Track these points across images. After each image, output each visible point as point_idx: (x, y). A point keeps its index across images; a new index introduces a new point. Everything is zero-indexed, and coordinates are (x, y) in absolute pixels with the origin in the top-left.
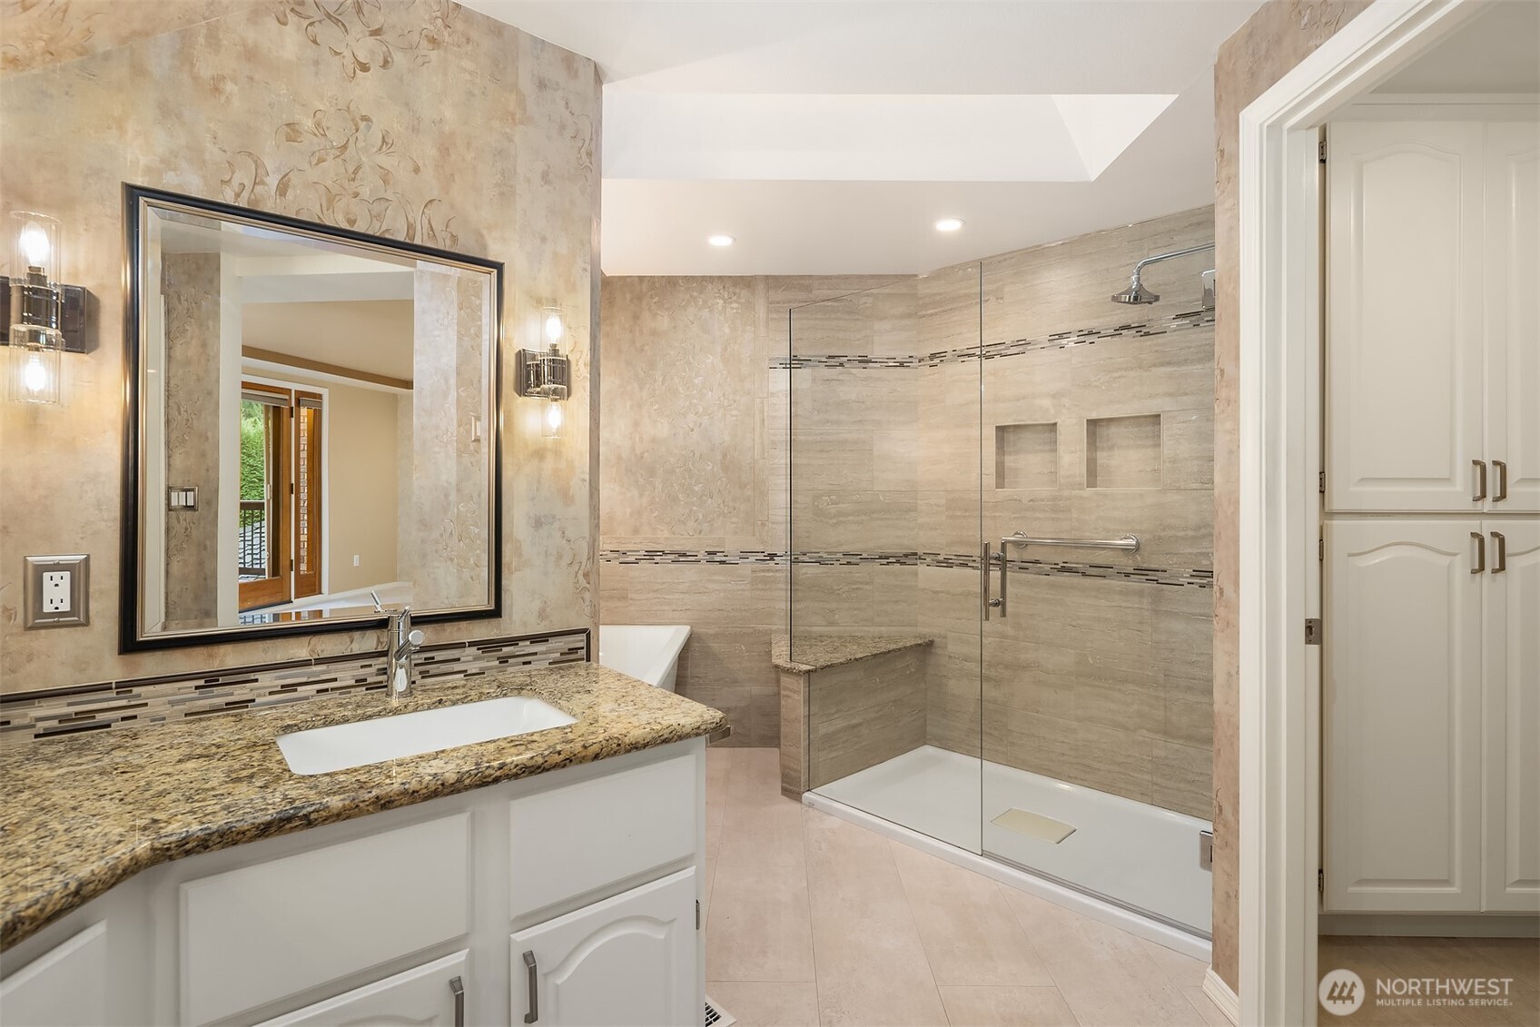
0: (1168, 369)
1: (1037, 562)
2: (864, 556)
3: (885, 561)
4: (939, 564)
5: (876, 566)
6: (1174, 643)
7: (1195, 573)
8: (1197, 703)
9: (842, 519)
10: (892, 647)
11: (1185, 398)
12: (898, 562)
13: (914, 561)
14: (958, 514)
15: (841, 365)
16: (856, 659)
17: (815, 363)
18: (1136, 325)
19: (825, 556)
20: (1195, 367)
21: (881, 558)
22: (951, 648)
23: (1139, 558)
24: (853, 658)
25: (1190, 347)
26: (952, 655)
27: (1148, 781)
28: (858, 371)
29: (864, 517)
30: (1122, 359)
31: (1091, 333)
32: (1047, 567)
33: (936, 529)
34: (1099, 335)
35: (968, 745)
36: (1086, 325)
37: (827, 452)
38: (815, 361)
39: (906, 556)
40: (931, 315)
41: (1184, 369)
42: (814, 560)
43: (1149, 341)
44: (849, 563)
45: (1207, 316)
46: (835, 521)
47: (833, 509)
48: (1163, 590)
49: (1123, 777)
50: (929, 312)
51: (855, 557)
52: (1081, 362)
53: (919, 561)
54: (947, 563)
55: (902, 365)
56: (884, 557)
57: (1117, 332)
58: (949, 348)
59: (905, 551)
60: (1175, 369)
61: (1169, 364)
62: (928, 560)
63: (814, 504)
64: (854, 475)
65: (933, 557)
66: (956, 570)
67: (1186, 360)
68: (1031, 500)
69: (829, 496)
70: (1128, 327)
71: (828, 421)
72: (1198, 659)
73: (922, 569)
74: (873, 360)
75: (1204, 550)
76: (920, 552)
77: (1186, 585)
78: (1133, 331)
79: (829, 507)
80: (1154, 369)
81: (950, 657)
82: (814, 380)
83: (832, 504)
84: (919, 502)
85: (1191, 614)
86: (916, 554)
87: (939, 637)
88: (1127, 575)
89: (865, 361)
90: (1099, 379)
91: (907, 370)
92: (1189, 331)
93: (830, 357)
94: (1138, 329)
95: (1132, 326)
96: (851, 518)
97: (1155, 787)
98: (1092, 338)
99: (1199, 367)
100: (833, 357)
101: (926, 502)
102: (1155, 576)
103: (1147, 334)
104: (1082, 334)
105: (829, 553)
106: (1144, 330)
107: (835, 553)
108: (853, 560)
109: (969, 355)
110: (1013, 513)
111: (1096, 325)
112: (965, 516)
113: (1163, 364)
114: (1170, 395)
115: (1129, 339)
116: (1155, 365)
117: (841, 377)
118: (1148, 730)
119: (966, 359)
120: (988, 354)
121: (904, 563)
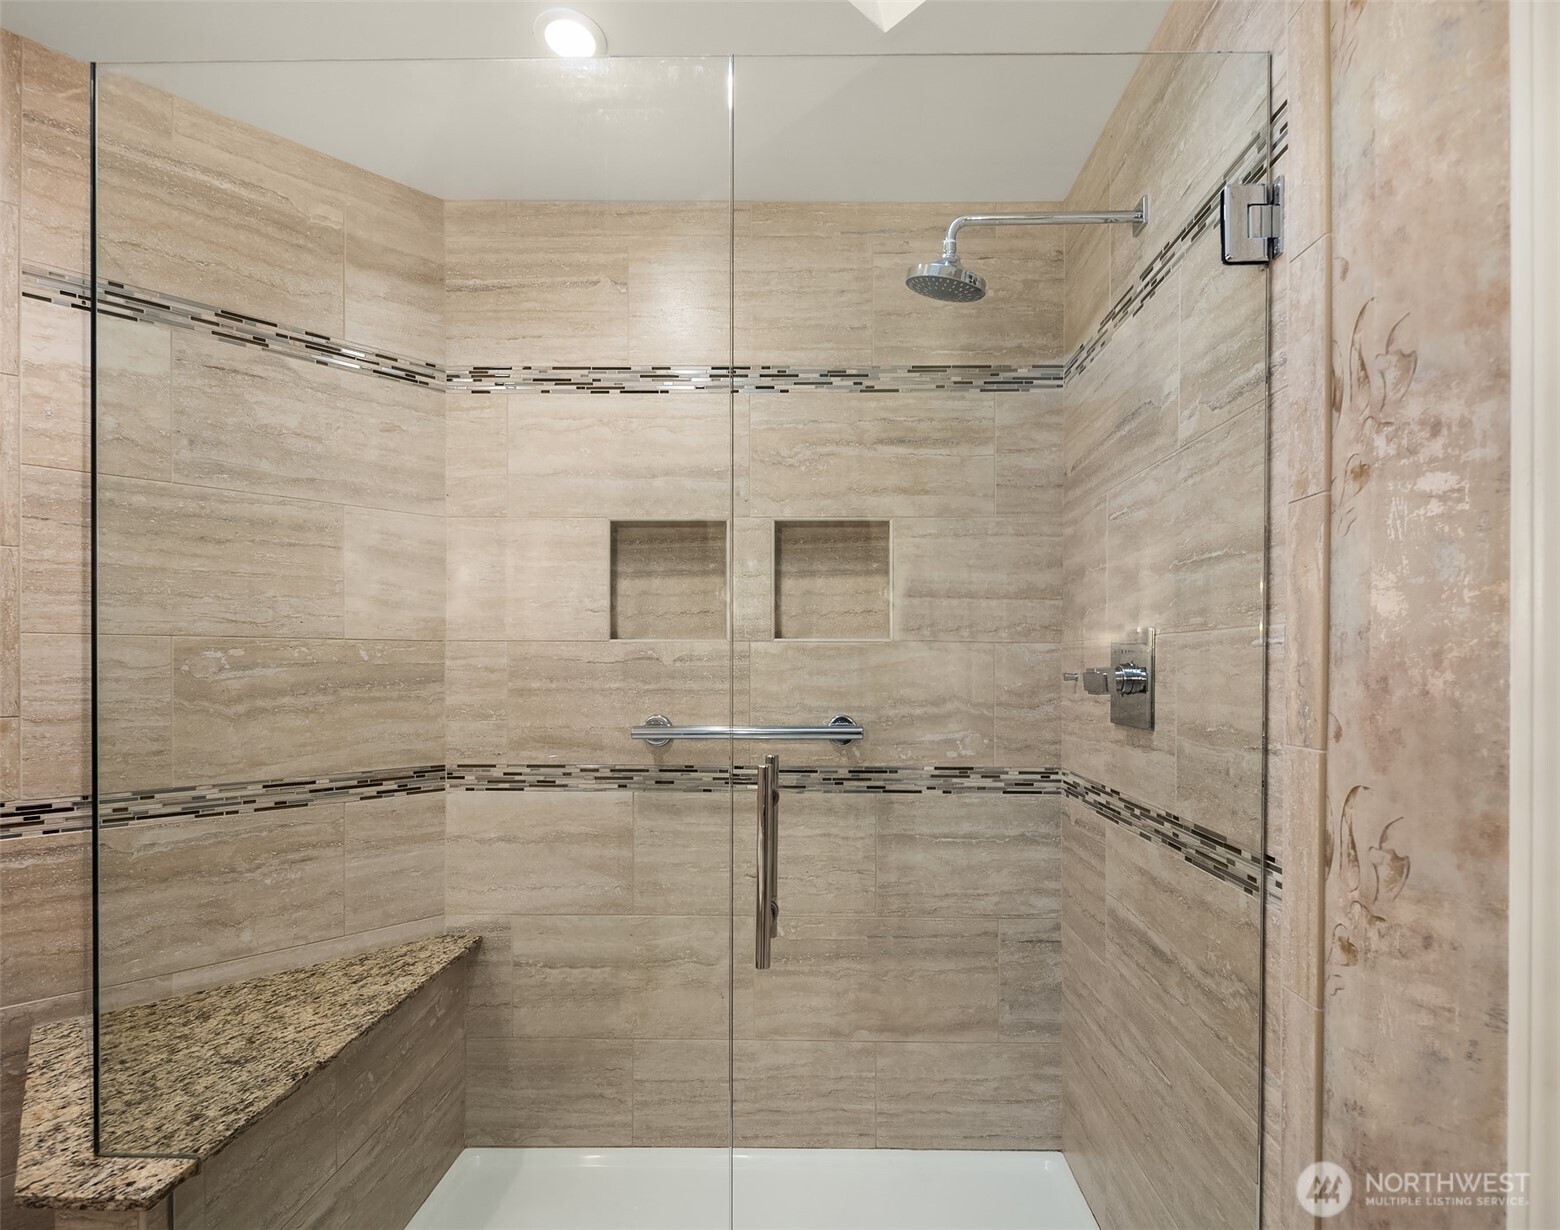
0: (901, 450)
1: (690, 769)
2: (323, 783)
3: (372, 791)
4: (493, 785)
5: (352, 804)
6: (909, 883)
7: (937, 772)
8: (941, 972)
9: (259, 703)
10: (404, 985)
11: (925, 498)
12: (402, 788)
13: (438, 784)
14: (535, 685)
15: (259, 341)
16: (321, 1066)
17: (180, 319)
18: (854, 372)
19: (212, 794)
20: (939, 452)
21: (362, 784)
22: (520, 947)
23: (857, 754)
24: (310, 1062)
25: (931, 420)
26: (523, 960)
27: (870, 1112)
28: (306, 368)
29: (320, 698)
30: (833, 425)
31: (781, 374)
32: (707, 777)
33: (487, 717)
34: (795, 380)
35: (556, 1127)
36: (775, 359)
37: (219, 542)
38: (184, 314)
39: (420, 773)
40: (475, 290)
41: (925, 452)
42: (178, 809)
43: (871, 402)
44: (280, 805)
45: (956, 375)
46: (241, 708)
47: (234, 681)
48: (892, 803)
49: (832, 1115)
50: (471, 282)
51: (301, 789)
52: (767, 422)
53: (447, 783)
54: (512, 782)
55: (410, 376)
56: (370, 783)
57: (824, 379)
58: (516, 362)
59: (418, 764)
60: (911, 450)
61: (901, 441)
62: (470, 778)
63: (177, 669)
64: (294, 601)
65: (480, 772)
66: (531, 795)
67: (926, 439)
68: (680, 659)
69: (224, 650)
70: (841, 374)
71: (220, 469)
72: (940, 904)
73: (454, 797)
74: (344, 351)
75: (950, 736)
76: (451, 763)
77: (926, 792)
78: (850, 382)
79: (223, 676)
80: (880, 447)
81: (517, 964)
82: (179, 361)
83: (232, 669)
84: (448, 663)
85: (931, 836)
86: (441, 768)
87: (492, 930)
88: (839, 782)
89: (322, 347)
90: (796, 454)
91: (422, 390)
92: (932, 394)
93: (226, 314)
94: (858, 380)
95: (849, 372)
96: (286, 700)
97: (879, 1119)
98: (780, 384)
99: (944, 451)
100: (238, 317)
101: (464, 662)
102: (879, 780)
103: (870, 389)
104: (766, 371)
105: (222, 787)
106: (867, 382)
107: (243, 785)
108: (290, 796)
109: (559, 381)
110: (645, 682)
111: (792, 361)
112: (549, 690)
113: (891, 442)
114: (904, 491)
115: (841, 396)
116: (881, 442)
117: (258, 370)
118: (869, 1029)
119: (550, 386)
120: (596, 384)
121: (417, 790)
